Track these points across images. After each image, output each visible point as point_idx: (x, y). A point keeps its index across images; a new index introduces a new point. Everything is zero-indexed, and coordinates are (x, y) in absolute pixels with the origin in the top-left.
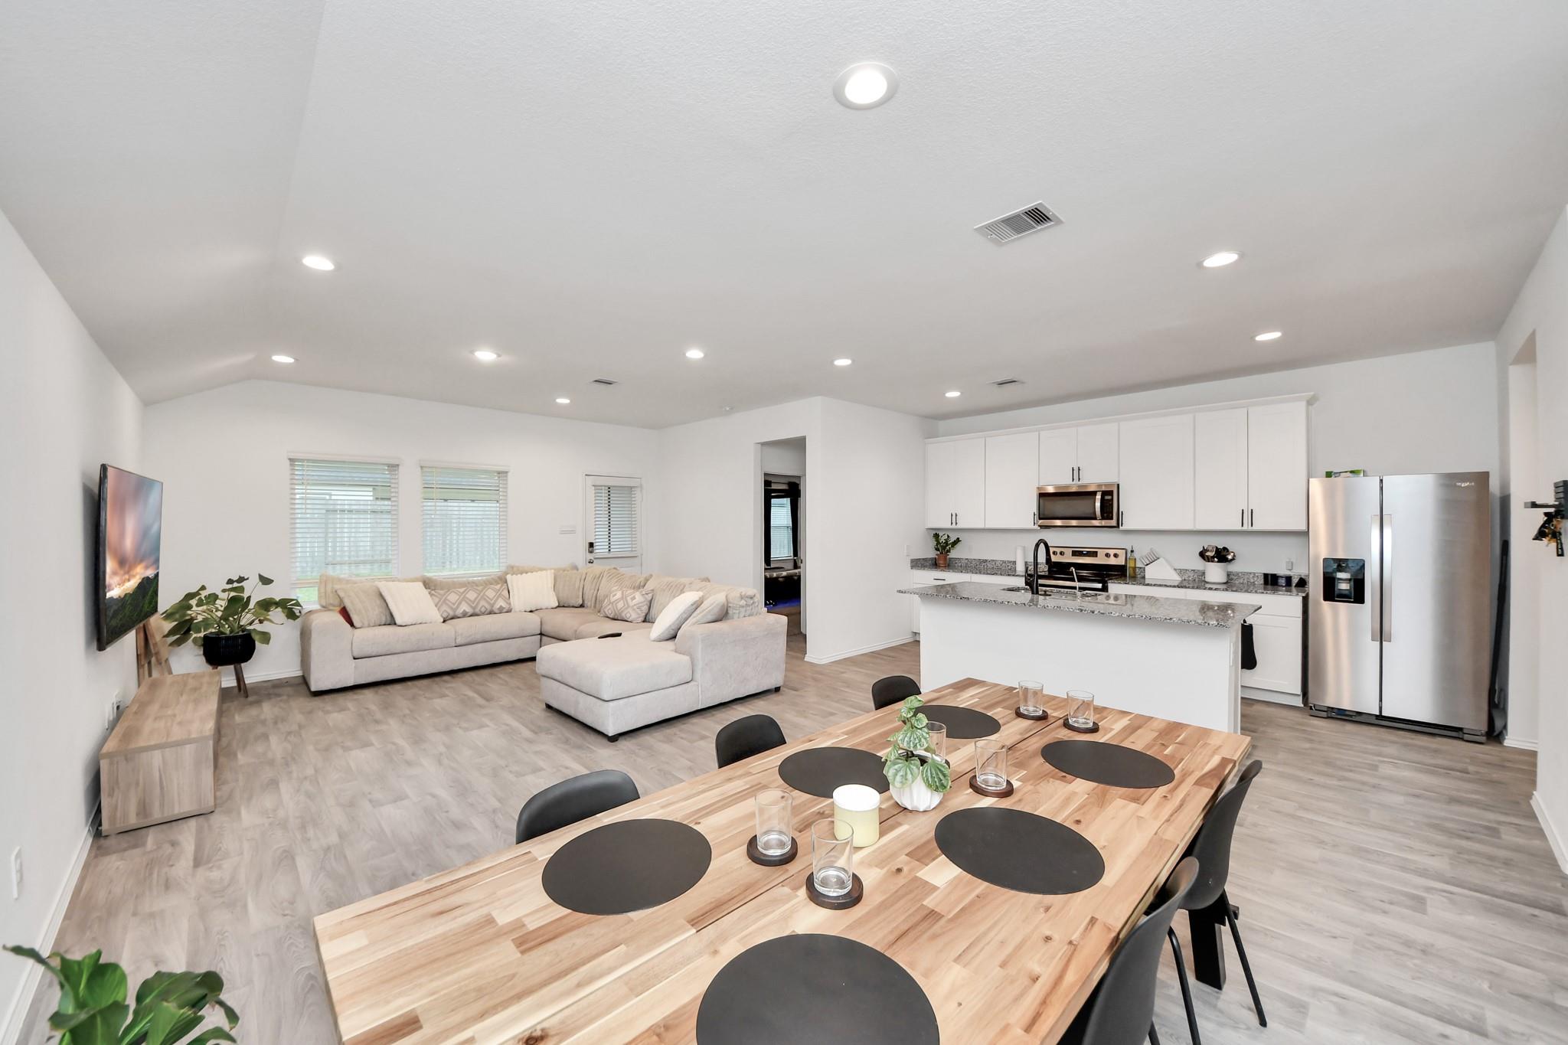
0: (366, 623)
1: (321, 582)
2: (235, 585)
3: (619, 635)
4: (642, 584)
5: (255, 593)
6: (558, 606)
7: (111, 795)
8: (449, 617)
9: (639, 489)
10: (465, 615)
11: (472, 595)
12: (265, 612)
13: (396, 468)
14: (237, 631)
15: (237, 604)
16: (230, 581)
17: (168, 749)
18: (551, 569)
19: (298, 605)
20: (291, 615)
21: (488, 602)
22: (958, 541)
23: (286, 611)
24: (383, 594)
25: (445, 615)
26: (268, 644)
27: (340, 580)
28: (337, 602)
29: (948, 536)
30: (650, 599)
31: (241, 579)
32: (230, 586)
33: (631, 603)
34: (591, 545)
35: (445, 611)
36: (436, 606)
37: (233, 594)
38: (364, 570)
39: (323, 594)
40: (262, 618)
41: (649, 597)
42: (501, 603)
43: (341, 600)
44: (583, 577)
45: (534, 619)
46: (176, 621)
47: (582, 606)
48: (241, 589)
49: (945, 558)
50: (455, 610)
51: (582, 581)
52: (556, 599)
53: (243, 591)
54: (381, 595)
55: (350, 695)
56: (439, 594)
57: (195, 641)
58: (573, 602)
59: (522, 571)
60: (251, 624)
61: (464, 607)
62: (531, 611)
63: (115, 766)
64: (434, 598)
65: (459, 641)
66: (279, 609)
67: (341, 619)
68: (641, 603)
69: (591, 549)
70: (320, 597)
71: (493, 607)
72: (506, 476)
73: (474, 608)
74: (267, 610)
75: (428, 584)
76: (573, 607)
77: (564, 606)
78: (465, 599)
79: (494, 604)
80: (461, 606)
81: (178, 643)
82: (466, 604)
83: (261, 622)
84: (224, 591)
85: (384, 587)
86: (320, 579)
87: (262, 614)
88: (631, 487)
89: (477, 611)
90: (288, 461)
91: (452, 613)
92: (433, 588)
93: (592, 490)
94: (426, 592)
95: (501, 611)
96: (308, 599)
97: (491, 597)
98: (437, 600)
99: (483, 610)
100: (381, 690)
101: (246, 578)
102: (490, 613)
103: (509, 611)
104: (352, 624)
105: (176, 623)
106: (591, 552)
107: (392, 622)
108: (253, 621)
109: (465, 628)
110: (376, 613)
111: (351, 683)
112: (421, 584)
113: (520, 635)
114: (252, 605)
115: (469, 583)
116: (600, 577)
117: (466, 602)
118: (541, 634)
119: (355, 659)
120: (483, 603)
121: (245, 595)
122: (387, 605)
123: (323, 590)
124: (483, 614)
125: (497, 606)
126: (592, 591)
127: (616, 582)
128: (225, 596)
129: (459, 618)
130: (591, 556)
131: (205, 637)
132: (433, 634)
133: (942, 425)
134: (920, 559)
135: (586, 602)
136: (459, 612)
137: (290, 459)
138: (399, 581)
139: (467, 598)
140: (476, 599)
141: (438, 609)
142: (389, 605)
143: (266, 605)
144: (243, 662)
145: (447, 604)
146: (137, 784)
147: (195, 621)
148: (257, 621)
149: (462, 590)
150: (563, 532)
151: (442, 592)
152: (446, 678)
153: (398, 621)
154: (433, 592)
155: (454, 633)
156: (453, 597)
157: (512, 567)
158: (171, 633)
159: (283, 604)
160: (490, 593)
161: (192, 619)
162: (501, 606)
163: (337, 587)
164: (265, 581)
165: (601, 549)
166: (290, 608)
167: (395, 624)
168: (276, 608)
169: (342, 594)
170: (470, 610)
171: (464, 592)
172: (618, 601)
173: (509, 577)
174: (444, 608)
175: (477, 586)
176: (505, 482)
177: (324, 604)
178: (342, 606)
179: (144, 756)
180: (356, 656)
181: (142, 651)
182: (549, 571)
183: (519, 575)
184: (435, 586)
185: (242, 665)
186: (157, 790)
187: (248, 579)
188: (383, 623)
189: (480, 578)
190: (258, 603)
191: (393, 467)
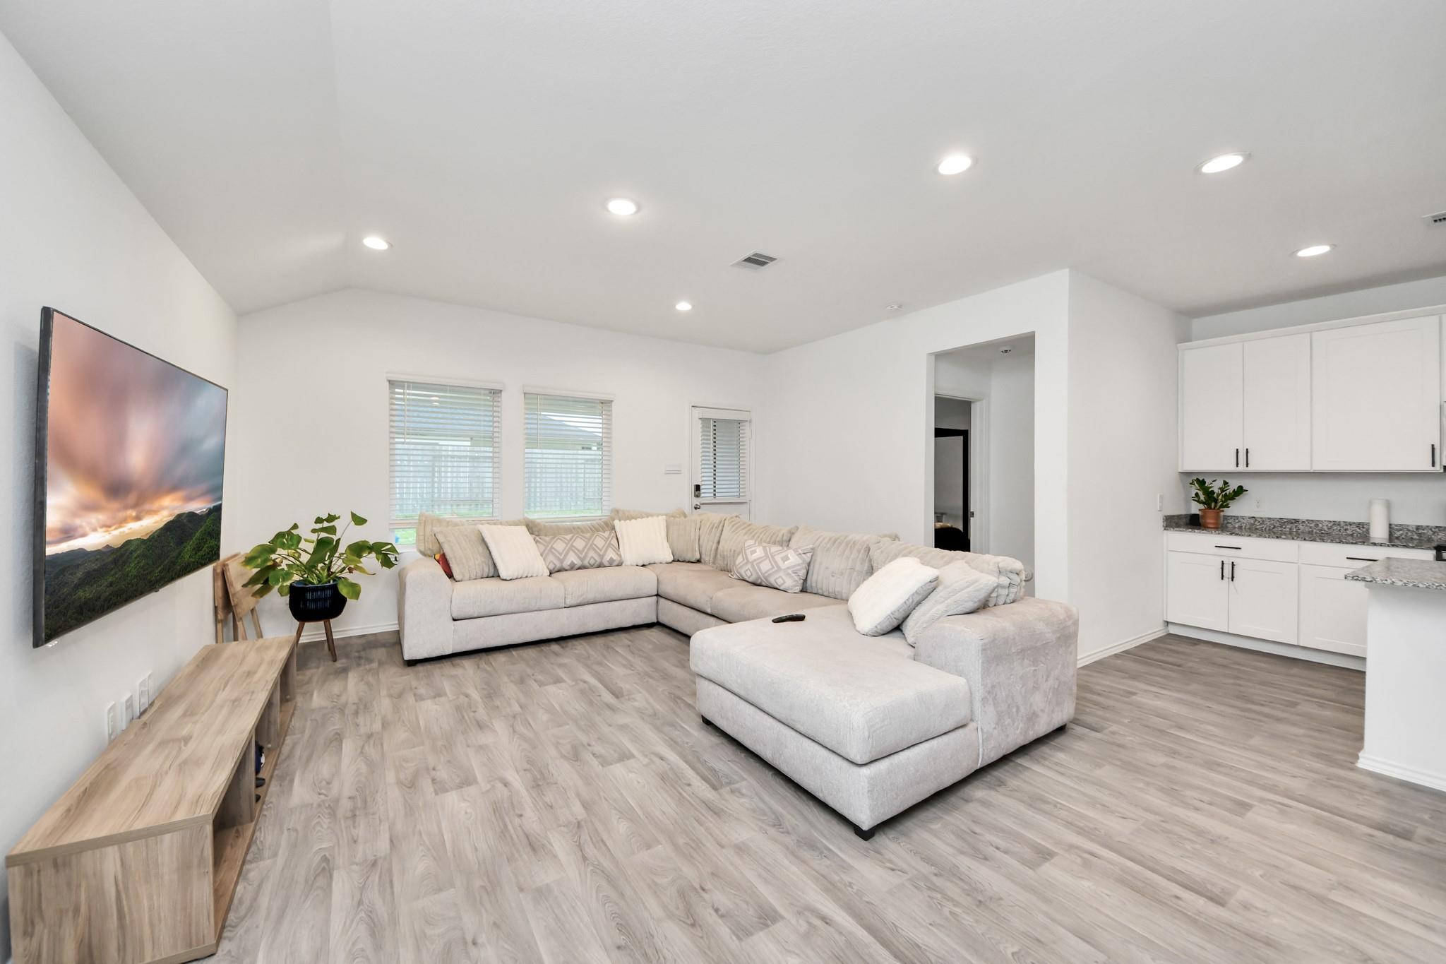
0: (467, 576)
1: (420, 523)
2: (326, 524)
3: (801, 618)
4: (785, 538)
5: (348, 535)
6: (673, 561)
7: (28, 934)
8: (556, 569)
9: (747, 424)
10: (573, 567)
11: (579, 544)
12: (358, 559)
13: (499, 395)
14: (325, 580)
15: (325, 546)
16: (319, 520)
17: (130, 843)
18: (662, 515)
19: (393, 550)
20: (387, 563)
21: (596, 552)
22: (1240, 491)
23: (381, 556)
24: (486, 539)
25: (551, 567)
26: (357, 599)
27: (440, 521)
28: (436, 548)
29: (1225, 483)
30: (808, 560)
31: (331, 518)
32: (319, 526)
33: (784, 566)
34: (698, 488)
35: (552, 561)
36: (542, 555)
37: (323, 535)
38: (464, 510)
39: (422, 538)
40: (352, 566)
41: (807, 557)
42: (611, 555)
43: (441, 547)
44: (698, 526)
45: (649, 576)
46: (256, 567)
47: (699, 561)
48: (332, 530)
49: (1217, 517)
50: (562, 561)
51: (697, 531)
52: (671, 551)
53: (334, 533)
54: (483, 541)
55: (447, 668)
56: (545, 541)
57: (280, 591)
58: (689, 556)
59: (630, 518)
60: (342, 571)
61: (572, 558)
62: (643, 566)
63: (35, 877)
64: (539, 545)
65: (569, 602)
66: (373, 555)
67: (438, 570)
68: (799, 565)
69: (697, 493)
70: (418, 540)
71: (602, 558)
72: (611, 406)
73: (582, 560)
74: (360, 556)
75: (532, 528)
76: (689, 562)
77: (678, 561)
78: (572, 548)
79: (604, 554)
80: (568, 558)
81: (261, 593)
82: (573, 554)
83: (351, 571)
84: (314, 531)
85: (486, 530)
86: (419, 520)
87: (352, 561)
88: (739, 422)
89: (586, 563)
90: (388, 383)
91: (558, 565)
92: (536, 533)
93: (699, 424)
94: (530, 538)
95: (611, 564)
96: (406, 543)
97: (601, 547)
98: (542, 548)
99: (592, 562)
100: (483, 660)
101: (337, 516)
102: (600, 566)
103: (620, 565)
104: (450, 575)
105: (259, 569)
106: (697, 496)
107: (496, 575)
108: (344, 569)
109: (577, 584)
110: (477, 563)
111: (449, 651)
112: (524, 528)
113: (636, 596)
114: (342, 548)
115: (574, 528)
116: (721, 526)
117: (574, 552)
118: (657, 595)
119: (454, 620)
120: (592, 554)
121: (335, 538)
122: (490, 553)
123: (421, 533)
124: (592, 566)
125: (607, 558)
126: (710, 543)
127: (746, 533)
128: (314, 537)
129: (566, 570)
130: (697, 501)
131: (291, 587)
132: (541, 592)
133: (1197, 324)
134: (1174, 516)
135: (703, 556)
136: (566, 564)
137: (389, 381)
138: (501, 524)
139: (574, 547)
140: (585, 547)
141: (544, 559)
142: (493, 554)
143: (359, 549)
144: (331, 618)
145: (553, 553)
146: (77, 911)
147: (279, 568)
148: (347, 570)
149: (568, 537)
150: (668, 473)
151: (547, 539)
152: (555, 647)
153: (503, 574)
154: (537, 538)
155: (563, 590)
156: (560, 546)
157: (617, 511)
158: (253, 581)
159: (376, 548)
160: (599, 542)
161: (275, 565)
162: (611, 558)
163: (436, 529)
164: (359, 520)
165: (706, 493)
166: (386, 555)
167: (499, 576)
168: (369, 553)
169: (441, 539)
170: (578, 562)
171: (571, 539)
172: (760, 560)
173: (616, 523)
174: (551, 558)
175: (583, 532)
176: (609, 413)
177: (422, 549)
178: (442, 553)
179: (88, 858)
180: (455, 616)
181: (220, 603)
182: (660, 517)
183: (628, 521)
184: (539, 531)
185: (331, 620)
186: (113, 922)
187: (339, 517)
188: (485, 575)
189: (584, 523)
190: (350, 547)
191: (495, 393)
